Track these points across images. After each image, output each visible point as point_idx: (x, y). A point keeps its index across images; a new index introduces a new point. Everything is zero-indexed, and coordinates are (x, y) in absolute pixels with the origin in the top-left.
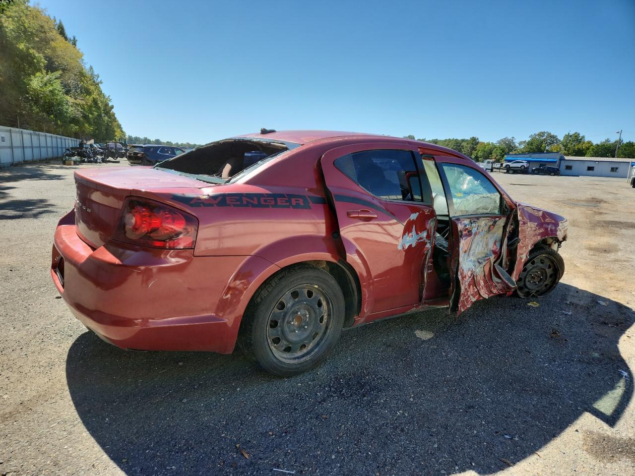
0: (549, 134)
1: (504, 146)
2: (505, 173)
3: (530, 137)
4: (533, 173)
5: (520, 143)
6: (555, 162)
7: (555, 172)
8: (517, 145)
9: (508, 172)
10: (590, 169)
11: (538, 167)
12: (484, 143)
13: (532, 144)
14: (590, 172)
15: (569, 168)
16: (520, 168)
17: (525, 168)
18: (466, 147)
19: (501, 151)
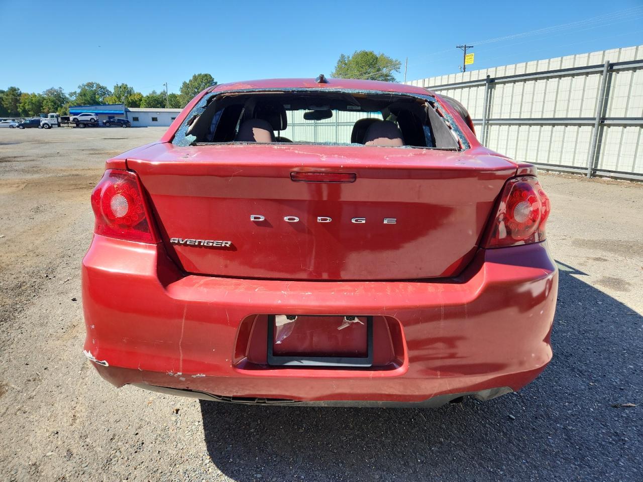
0: (98, 85)
1: (52, 97)
2: (74, 127)
3: (79, 87)
4: (104, 125)
5: (71, 94)
6: (123, 114)
7: (125, 124)
8: (67, 96)
9: (78, 126)
10: (154, 119)
11: (108, 120)
12: (28, 94)
13: (85, 95)
14: (155, 122)
15: (136, 119)
16: (90, 121)
17: (95, 121)
18: (7, 99)
19: (53, 104)
